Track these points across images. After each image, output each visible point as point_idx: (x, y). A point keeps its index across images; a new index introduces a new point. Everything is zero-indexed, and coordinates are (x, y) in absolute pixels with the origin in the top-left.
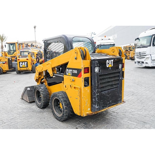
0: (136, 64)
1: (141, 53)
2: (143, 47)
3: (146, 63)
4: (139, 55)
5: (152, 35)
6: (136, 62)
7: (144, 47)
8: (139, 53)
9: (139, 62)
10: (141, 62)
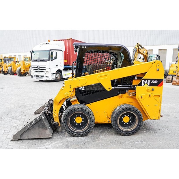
0: (33, 78)
1: (40, 67)
2: (41, 61)
3: (47, 77)
4: (37, 69)
5: (49, 50)
6: (34, 76)
7: (43, 61)
8: (37, 67)
9: (37, 76)
10: (40, 76)
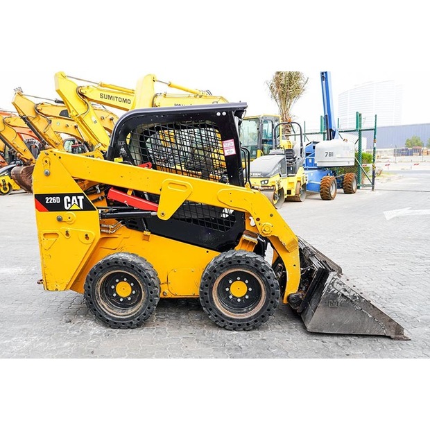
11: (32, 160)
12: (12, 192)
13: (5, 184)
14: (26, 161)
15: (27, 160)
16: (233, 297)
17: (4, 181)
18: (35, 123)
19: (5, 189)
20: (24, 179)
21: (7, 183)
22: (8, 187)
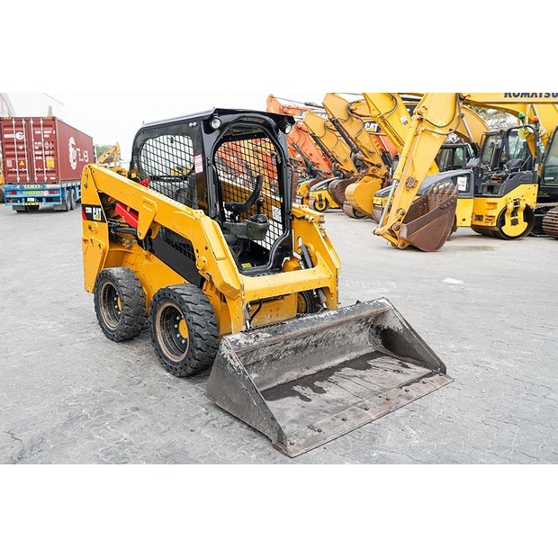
11: (353, 172)
12: (329, 210)
13: (320, 200)
14: (345, 173)
15: (347, 171)
16: (181, 336)
17: (320, 196)
18: (346, 126)
19: (321, 206)
20: (337, 196)
21: (323, 198)
22: (324, 203)
